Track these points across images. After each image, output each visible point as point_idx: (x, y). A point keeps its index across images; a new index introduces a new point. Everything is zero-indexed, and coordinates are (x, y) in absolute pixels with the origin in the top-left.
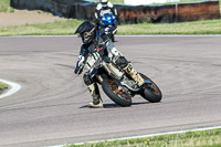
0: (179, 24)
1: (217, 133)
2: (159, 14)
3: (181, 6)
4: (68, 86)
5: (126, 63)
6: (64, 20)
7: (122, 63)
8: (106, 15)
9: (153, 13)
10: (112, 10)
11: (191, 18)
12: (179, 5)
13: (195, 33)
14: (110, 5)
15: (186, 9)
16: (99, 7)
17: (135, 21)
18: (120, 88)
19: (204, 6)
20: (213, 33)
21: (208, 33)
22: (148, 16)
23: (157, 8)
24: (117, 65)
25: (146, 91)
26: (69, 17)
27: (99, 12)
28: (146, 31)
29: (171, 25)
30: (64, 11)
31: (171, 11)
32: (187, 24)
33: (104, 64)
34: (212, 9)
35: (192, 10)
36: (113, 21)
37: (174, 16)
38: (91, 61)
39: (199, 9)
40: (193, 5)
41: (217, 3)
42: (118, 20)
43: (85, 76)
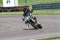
0: (18, 12)
2: (13, 9)
3: (19, 7)
9: (11, 9)
11: (21, 11)
12: (18, 7)
15: (20, 8)
17: (6, 11)
18: (35, 25)
22: (9, 10)
28: (9, 14)
29: (16, 12)
31: (16, 9)
33: (31, 19)
35: (22, 8)
37: (17, 10)
41: (28, 6)
42: (1, 11)
43: (26, 21)
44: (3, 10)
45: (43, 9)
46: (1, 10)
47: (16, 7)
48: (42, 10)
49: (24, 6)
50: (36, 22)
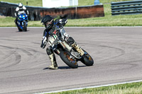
0: (78, 20)
1: (103, 89)
2: (65, 13)
3: (79, 8)
4: (7, 59)
5: (73, 41)
6: (4, 17)
7: (71, 41)
8: (22, 14)
9: (61, 13)
10: (26, 11)
11: (86, 16)
12: (78, 8)
13: (88, 26)
14: (24, 8)
15: (82, 10)
16: (17, 9)
18: (71, 57)
19: (94, 9)
20: (100, 26)
21: (97, 25)
22: (58, 14)
23: (63, 10)
24: (68, 43)
25: (85, 59)
26: (7, 16)
27: (17, 12)
29: (73, 20)
30: (4, 11)
31: (72, 12)
32: (83, 20)
33: (60, 42)
34: (99, 10)
35: (86, 11)
36: (26, 18)
37: (75, 14)
38: (52, 40)
39: (90, 10)
40: (86, 7)
41: (102, 6)
42: (39, 17)
43: (47, 49)
44: (41, 14)
45: (137, 12)
46: (39, 14)
47: (73, 8)
48: (135, 15)
49: (92, 7)
50: (75, 50)
